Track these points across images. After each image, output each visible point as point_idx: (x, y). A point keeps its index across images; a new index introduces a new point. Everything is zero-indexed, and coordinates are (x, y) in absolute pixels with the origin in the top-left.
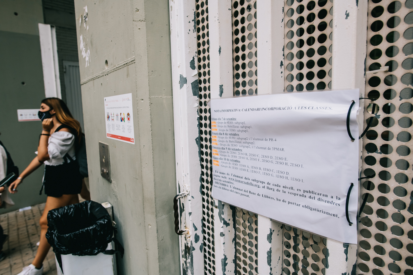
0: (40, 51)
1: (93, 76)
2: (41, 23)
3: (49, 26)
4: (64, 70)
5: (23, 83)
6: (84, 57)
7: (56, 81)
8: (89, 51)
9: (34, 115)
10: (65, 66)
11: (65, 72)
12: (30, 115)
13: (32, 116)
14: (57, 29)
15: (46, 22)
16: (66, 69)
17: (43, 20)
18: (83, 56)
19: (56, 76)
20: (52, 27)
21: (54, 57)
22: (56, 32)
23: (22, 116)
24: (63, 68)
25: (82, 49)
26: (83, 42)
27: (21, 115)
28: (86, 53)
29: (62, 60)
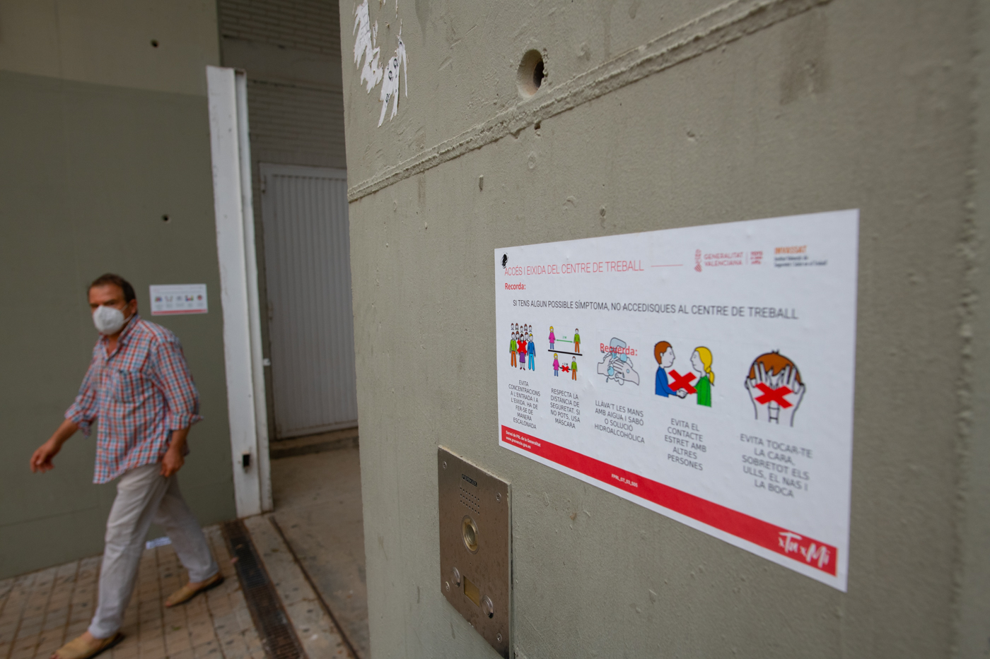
0: (208, 135)
1: (423, 155)
2: (213, 64)
3: (230, 72)
4: (263, 187)
5: (166, 219)
6: (370, 87)
7: (243, 211)
8: (401, 51)
9: (187, 299)
10: (265, 177)
11: (264, 191)
12: (179, 298)
13: (183, 301)
14: (249, 80)
15: (223, 64)
16: (265, 183)
17: (217, 58)
18: (366, 82)
19: (243, 198)
20: (237, 73)
21: (240, 149)
22: (248, 86)
23: (158, 303)
24: (259, 181)
25: (364, 56)
26: (372, 26)
27: (159, 299)
28: (383, 63)
29: (259, 162)
